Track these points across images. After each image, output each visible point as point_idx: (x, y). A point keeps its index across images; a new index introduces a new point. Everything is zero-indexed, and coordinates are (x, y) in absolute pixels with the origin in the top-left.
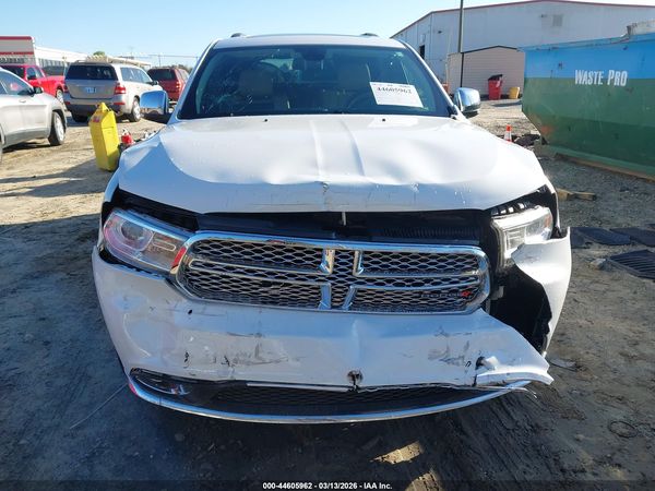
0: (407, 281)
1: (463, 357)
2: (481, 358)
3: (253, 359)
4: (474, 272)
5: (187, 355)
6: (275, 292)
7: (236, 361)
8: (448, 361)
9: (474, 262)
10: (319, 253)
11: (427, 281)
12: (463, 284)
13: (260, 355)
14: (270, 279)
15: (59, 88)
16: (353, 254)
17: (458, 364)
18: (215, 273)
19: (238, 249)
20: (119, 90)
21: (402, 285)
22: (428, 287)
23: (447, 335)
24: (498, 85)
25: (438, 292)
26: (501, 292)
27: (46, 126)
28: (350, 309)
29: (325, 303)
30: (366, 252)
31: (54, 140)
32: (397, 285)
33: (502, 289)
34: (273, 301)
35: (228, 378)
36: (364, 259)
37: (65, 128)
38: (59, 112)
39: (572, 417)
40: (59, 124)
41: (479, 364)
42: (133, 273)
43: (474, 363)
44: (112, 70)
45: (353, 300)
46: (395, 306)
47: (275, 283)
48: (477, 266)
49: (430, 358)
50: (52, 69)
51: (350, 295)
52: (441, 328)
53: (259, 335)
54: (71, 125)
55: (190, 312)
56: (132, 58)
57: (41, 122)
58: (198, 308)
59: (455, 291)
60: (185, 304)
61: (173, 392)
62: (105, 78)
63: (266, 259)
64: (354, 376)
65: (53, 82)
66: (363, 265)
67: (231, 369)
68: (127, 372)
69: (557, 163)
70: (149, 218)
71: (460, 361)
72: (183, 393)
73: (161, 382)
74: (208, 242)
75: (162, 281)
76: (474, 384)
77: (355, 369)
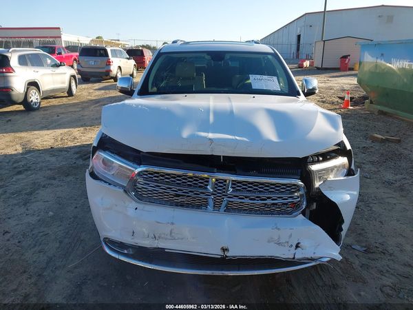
0: (257, 197)
1: (288, 242)
2: (299, 243)
3: (169, 237)
4: (296, 194)
5: (134, 233)
6: (182, 200)
7: (159, 237)
8: (279, 244)
9: (297, 188)
10: (207, 180)
11: (269, 198)
12: (290, 200)
13: (173, 234)
14: (180, 193)
15: (75, 60)
16: (225, 181)
17: (285, 246)
18: (150, 188)
19: (162, 176)
20: (109, 63)
21: (254, 199)
22: (269, 202)
23: (279, 229)
24: (347, 62)
25: (276, 204)
26: (314, 206)
27: (66, 85)
28: (225, 211)
29: (210, 208)
30: (233, 181)
31: (70, 93)
32: (251, 199)
33: (315, 204)
34: (182, 205)
35: (155, 246)
36: (233, 184)
37: (76, 86)
38: (74, 77)
39: (360, 281)
40: (73, 84)
41: (297, 246)
42: (107, 185)
43: (294, 246)
44: (105, 51)
45: (226, 206)
46: (250, 211)
47: (182, 195)
48: (299, 190)
49: (269, 242)
50: (71, 48)
51: (224, 204)
52: (276, 224)
53: (172, 224)
54: (80, 83)
55: (136, 209)
56: (118, 40)
57: (64, 83)
58: (140, 206)
59: (286, 204)
60: (134, 204)
61: (126, 252)
62: (101, 55)
63: (178, 182)
64: (224, 250)
65: (72, 56)
66: (232, 187)
67: (156, 241)
68: (102, 239)
69: (379, 117)
70: (116, 157)
71: (286, 244)
72: (131, 253)
73: (119, 246)
74: (147, 171)
75: (122, 190)
76: (294, 258)
77: (225, 246)
